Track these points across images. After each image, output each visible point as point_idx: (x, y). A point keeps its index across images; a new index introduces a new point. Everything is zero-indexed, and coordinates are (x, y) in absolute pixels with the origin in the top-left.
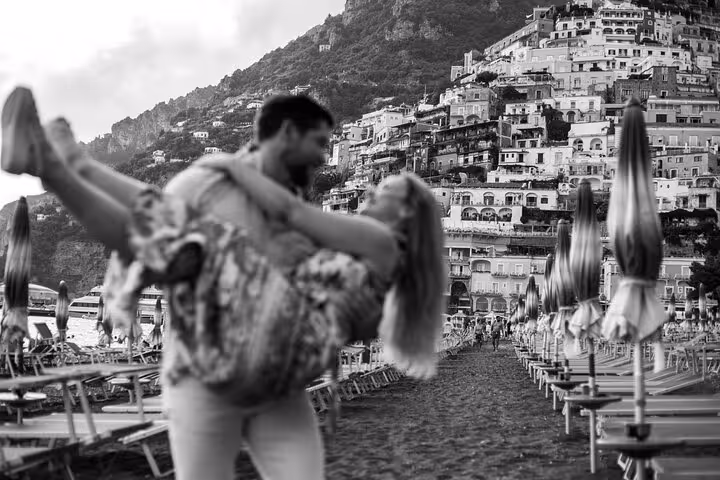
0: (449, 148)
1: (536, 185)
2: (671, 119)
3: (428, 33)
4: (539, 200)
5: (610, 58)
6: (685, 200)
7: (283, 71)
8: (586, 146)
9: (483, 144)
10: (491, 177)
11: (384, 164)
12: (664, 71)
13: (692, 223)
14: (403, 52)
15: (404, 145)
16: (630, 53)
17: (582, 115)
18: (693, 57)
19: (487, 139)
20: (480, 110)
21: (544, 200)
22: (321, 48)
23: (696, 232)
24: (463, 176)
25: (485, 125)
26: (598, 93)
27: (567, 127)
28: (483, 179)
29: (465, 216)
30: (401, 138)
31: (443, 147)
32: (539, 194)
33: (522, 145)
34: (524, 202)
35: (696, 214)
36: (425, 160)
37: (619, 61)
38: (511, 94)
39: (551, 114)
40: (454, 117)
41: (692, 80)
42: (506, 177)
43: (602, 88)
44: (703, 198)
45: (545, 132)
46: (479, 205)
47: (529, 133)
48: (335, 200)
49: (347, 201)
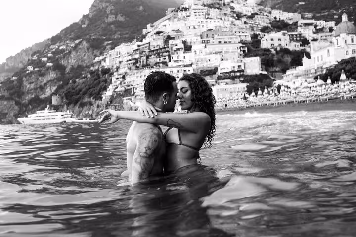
0: (153, 56)
1: (185, 66)
2: (223, 42)
3: (121, 18)
4: (187, 71)
5: (199, 24)
6: (234, 67)
7: (70, 35)
8: (198, 53)
9: (165, 54)
10: (170, 64)
11: (131, 63)
12: (218, 28)
13: (238, 74)
14: (112, 26)
15: (137, 56)
16: (204, 22)
17: (194, 43)
18: (224, 22)
19: (166, 52)
20: (160, 43)
21: (189, 71)
22: (83, 26)
23: (239, 77)
24: (161, 65)
25: (164, 48)
26: (198, 36)
27: (191, 47)
28: (167, 65)
30: (136, 54)
31: (151, 56)
32: (187, 69)
33: (177, 53)
34: (183, 71)
35: (239, 71)
36: (145, 61)
37: (201, 25)
38: (169, 38)
39: (184, 43)
40: (152, 46)
41: (225, 30)
42: (175, 64)
43: (199, 34)
45: (184, 49)
47: (178, 50)
48: (117, 76)
49: (121, 76)
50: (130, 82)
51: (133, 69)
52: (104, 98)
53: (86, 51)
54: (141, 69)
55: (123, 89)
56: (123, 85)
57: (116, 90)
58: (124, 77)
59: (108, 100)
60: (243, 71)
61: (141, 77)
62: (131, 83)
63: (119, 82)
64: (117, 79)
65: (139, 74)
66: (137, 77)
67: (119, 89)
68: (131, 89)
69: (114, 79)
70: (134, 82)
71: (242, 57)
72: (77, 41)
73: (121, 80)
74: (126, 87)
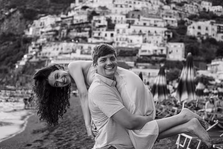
0: (74, 30)
2: (148, 24)
5: (126, 4)
6: (156, 51)
7: (7, 3)
8: (121, 31)
9: (86, 29)
10: (90, 40)
11: (51, 35)
12: (145, 9)
13: (160, 58)
15: (58, 28)
16: (133, 2)
17: (119, 22)
18: (152, 6)
19: (88, 27)
20: (84, 18)
23: (160, 62)
24: (80, 39)
25: (86, 23)
26: (124, 15)
27: (114, 25)
28: (87, 41)
29: (82, 53)
30: (57, 26)
31: (72, 29)
33: (99, 30)
35: (161, 56)
36: (65, 34)
37: (129, 5)
38: (94, 13)
39: (109, 20)
40: (75, 20)
41: (153, 12)
42: (95, 41)
43: (125, 13)
44: (162, 50)
45: (107, 27)
46: (86, 49)
47: (100, 26)
48: (34, 46)
49: (38, 46)
50: (46, 53)
51: (52, 41)
52: (17, 67)
53: (19, 20)
54: (60, 41)
55: (38, 60)
56: (38, 56)
57: (31, 60)
58: (40, 48)
59: (21, 70)
60: (165, 56)
61: (58, 49)
62: (47, 55)
63: (34, 53)
64: (34, 48)
65: (56, 46)
66: (54, 49)
67: (34, 59)
68: (45, 61)
69: (30, 49)
70: (50, 53)
71: (166, 41)
72: (12, 10)
73: (37, 50)
74: (41, 58)
